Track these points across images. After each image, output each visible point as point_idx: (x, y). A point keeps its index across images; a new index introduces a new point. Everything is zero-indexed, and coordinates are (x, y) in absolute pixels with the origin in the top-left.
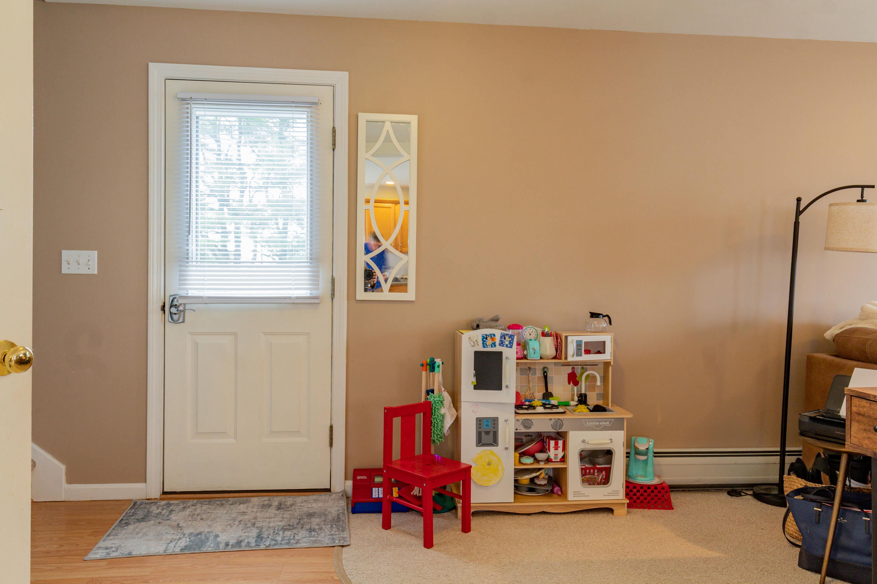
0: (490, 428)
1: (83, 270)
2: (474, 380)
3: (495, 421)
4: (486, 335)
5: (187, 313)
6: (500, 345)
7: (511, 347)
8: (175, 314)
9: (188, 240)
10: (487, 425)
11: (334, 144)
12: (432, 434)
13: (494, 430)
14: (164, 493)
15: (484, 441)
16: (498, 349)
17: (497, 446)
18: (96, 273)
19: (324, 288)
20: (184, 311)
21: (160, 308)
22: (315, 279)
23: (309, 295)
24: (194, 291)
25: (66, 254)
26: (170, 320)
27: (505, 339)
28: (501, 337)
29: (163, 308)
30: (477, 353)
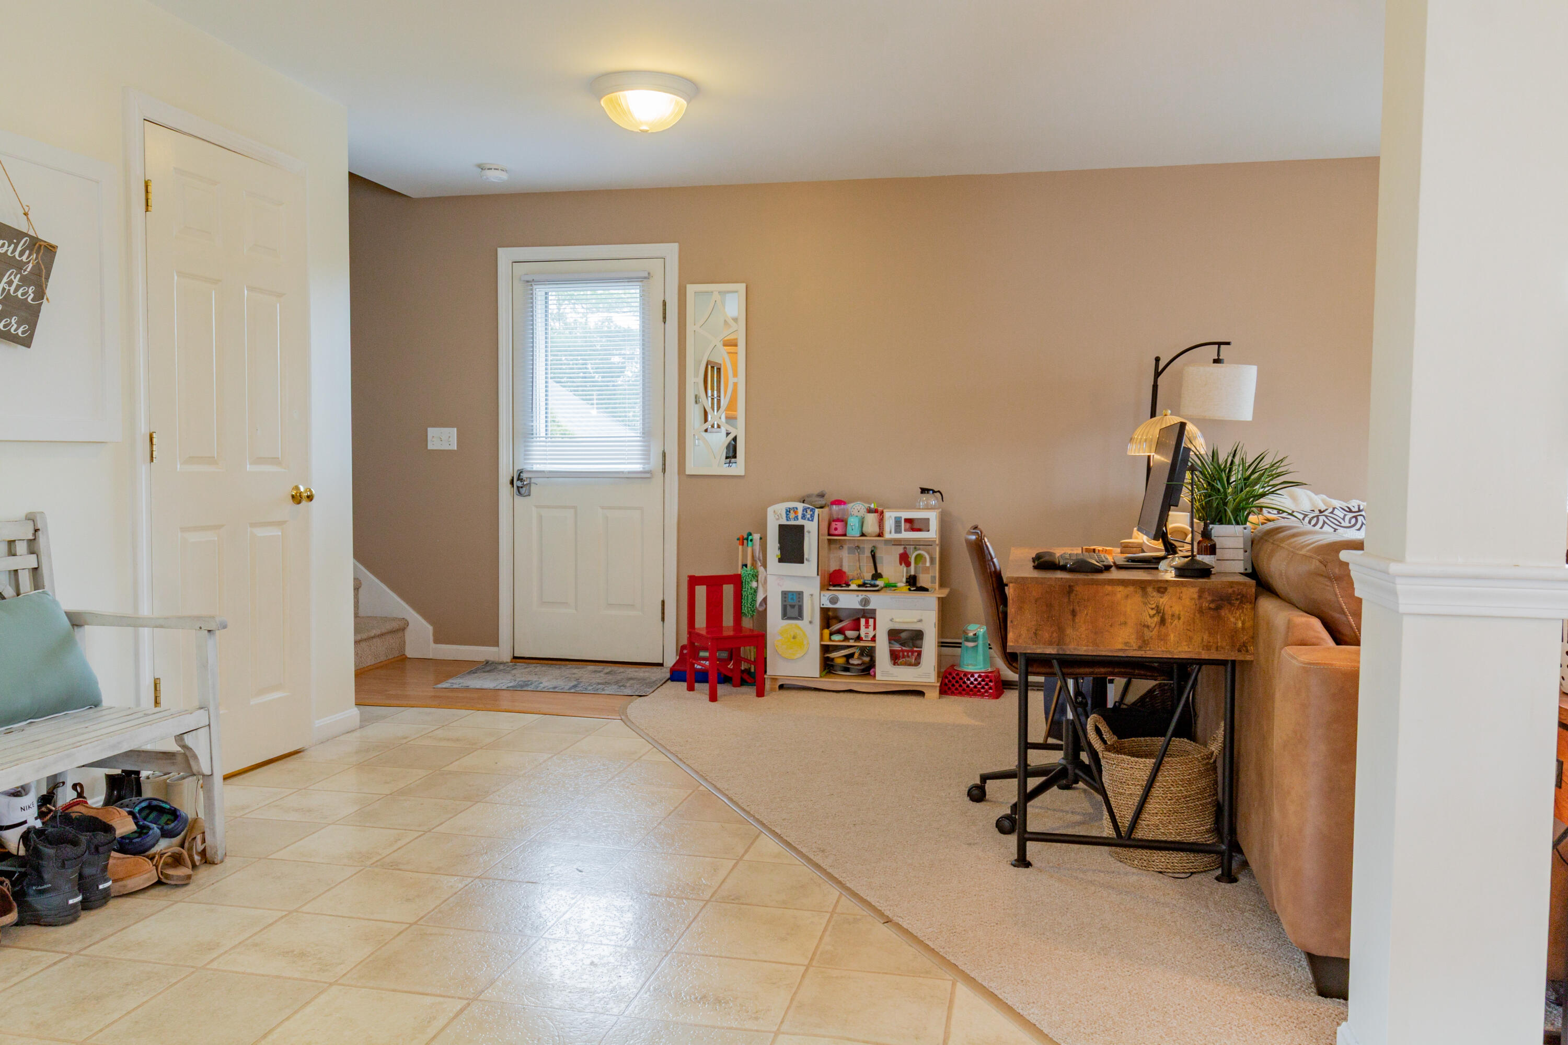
0: (795, 602)
1: (445, 447)
2: (778, 553)
3: (800, 594)
4: (789, 508)
5: (533, 487)
6: (802, 518)
7: (812, 520)
8: (522, 487)
9: (532, 417)
10: (792, 599)
11: (664, 318)
12: (743, 607)
13: (800, 603)
14: (515, 658)
15: (789, 614)
16: (800, 522)
17: (803, 620)
18: (456, 449)
19: (655, 463)
20: (529, 484)
21: (509, 483)
22: (647, 454)
23: (641, 469)
24: (538, 466)
25: (431, 431)
26: (518, 493)
27: (807, 512)
28: (803, 511)
29: (512, 482)
30: (781, 526)
